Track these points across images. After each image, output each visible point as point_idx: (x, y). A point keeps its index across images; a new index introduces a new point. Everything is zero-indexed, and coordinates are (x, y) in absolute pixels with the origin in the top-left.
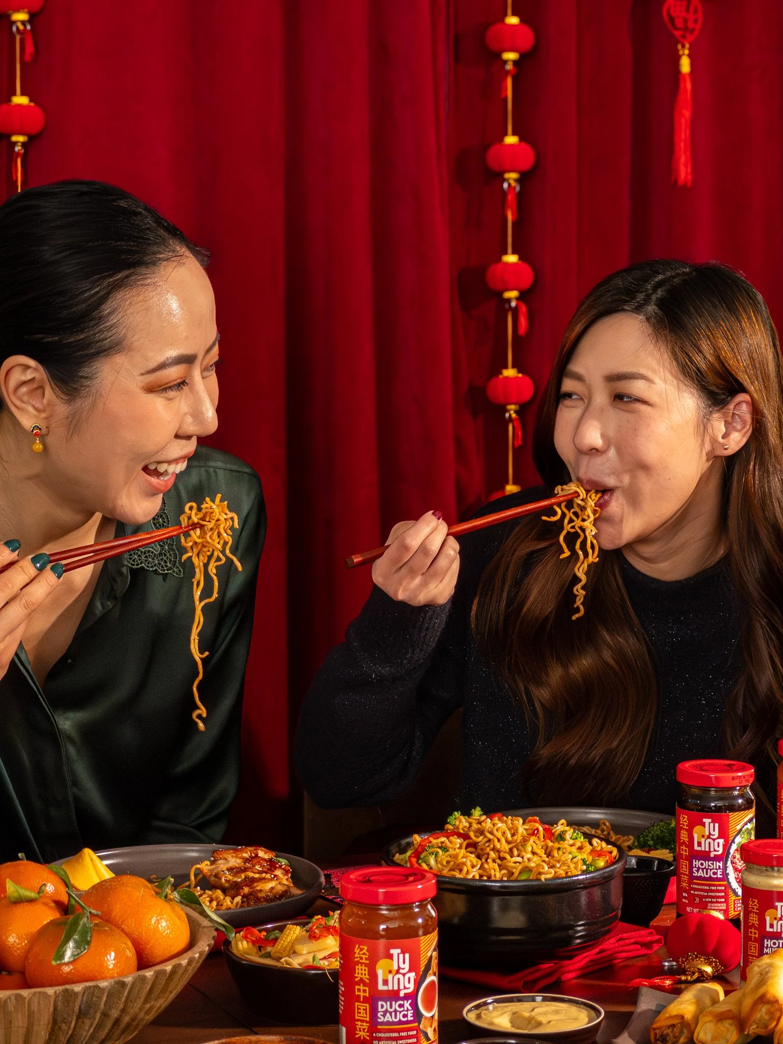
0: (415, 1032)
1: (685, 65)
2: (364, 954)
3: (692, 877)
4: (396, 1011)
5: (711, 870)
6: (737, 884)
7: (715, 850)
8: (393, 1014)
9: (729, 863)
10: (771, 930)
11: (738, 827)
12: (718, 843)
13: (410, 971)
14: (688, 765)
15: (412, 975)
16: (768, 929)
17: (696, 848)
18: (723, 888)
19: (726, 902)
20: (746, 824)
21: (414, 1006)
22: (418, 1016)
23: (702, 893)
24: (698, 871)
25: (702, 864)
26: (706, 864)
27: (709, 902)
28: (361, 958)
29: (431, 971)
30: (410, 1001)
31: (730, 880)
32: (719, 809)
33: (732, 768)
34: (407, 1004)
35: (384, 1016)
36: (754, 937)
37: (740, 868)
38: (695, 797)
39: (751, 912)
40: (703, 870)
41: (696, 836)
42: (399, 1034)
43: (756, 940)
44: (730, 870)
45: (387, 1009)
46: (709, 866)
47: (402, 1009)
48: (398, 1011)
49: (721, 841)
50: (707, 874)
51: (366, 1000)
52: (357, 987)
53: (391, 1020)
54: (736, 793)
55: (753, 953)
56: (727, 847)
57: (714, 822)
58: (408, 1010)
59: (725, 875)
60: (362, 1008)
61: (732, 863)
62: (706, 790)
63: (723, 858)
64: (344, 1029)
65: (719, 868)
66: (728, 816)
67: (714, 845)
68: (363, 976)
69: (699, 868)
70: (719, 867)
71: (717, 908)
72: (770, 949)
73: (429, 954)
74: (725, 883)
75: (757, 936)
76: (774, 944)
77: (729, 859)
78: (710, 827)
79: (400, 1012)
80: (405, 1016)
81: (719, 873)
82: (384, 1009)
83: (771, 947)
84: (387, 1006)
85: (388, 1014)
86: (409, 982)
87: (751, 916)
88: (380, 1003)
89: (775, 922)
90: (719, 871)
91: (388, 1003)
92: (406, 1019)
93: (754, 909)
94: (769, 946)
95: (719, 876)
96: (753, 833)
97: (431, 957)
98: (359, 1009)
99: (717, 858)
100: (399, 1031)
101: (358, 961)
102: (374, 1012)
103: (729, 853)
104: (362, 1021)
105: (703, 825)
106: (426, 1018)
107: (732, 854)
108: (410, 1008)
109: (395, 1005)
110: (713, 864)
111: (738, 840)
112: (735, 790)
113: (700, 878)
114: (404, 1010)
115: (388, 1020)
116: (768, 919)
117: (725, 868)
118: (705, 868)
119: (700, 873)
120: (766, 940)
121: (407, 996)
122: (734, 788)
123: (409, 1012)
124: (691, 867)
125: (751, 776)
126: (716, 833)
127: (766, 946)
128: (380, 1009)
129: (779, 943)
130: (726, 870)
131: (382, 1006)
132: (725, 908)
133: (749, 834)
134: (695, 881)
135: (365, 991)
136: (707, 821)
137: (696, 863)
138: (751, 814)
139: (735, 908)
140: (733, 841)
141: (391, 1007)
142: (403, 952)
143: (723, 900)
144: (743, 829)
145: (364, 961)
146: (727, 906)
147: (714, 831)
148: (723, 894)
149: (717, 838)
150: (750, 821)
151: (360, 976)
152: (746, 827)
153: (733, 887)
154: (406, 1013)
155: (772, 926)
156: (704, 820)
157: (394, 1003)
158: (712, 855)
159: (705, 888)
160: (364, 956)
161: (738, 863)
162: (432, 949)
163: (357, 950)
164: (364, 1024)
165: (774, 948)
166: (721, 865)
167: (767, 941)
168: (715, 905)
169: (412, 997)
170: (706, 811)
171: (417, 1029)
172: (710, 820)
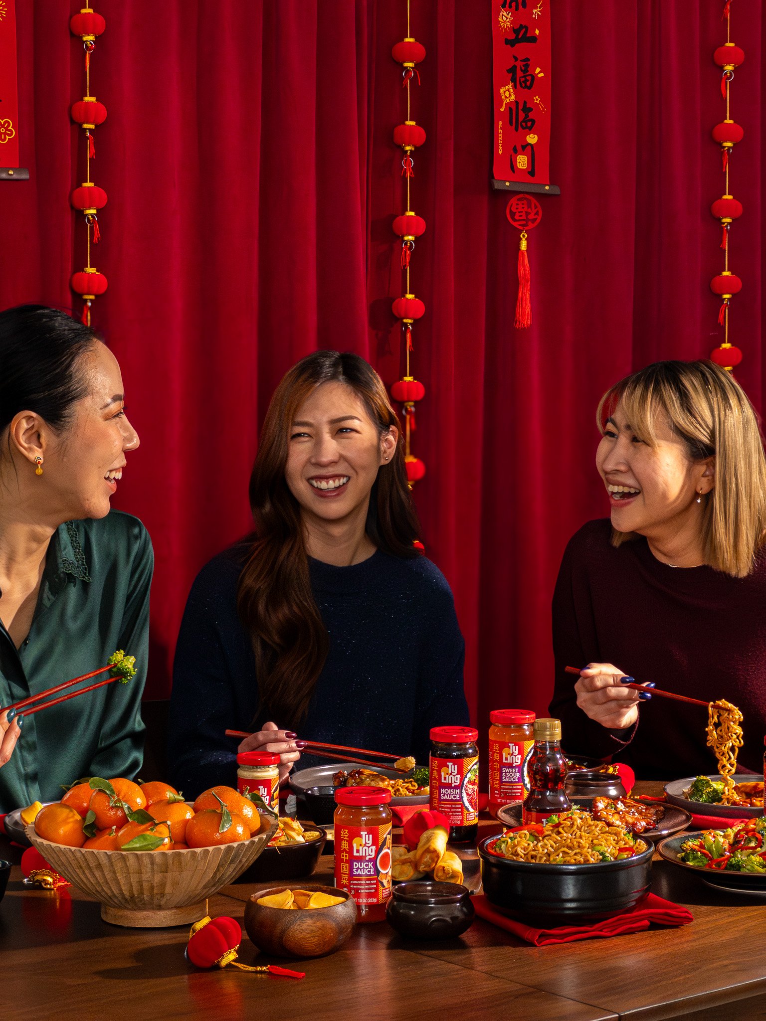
0: (375, 881)
1: (524, 245)
2: (346, 834)
3: (440, 800)
4: (364, 868)
5: (452, 795)
6: (468, 803)
7: (455, 782)
8: (362, 870)
9: (463, 790)
11: (469, 768)
12: (457, 778)
13: (373, 845)
14: (437, 729)
15: (374, 848)
17: (443, 781)
18: (460, 806)
19: (462, 815)
20: (473, 765)
21: (375, 865)
22: (377, 872)
23: (447, 810)
24: (444, 796)
25: (447, 791)
26: (449, 791)
27: (451, 815)
28: (345, 837)
29: (386, 846)
30: (372, 863)
31: (464, 801)
32: (458, 756)
33: (464, 731)
34: (370, 865)
35: (357, 871)
37: (470, 793)
38: (442, 750)
40: (447, 795)
41: (443, 774)
44: (464, 795)
46: (451, 792)
49: (459, 776)
50: (450, 797)
51: (347, 861)
52: (342, 854)
53: (361, 874)
54: (468, 746)
56: (462, 780)
57: (454, 765)
58: (371, 868)
59: (461, 797)
60: (345, 866)
61: (465, 790)
62: (450, 744)
63: (460, 787)
64: (336, 879)
65: (458, 794)
66: (463, 760)
67: (454, 779)
68: (345, 847)
69: (445, 794)
70: (458, 792)
71: (456, 819)
73: (385, 836)
74: (462, 803)
77: (464, 788)
78: (452, 767)
80: (369, 871)
81: (457, 797)
82: (357, 867)
84: (358, 865)
85: (359, 870)
86: (372, 852)
88: (355, 863)
90: (457, 795)
91: (359, 863)
92: (370, 873)
95: (457, 799)
96: (478, 771)
97: (386, 838)
98: (343, 867)
99: (456, 787)
100: (366, 880)
101: (343, 838)
102: (351, 868)
103: (463, 784)
104: (345, 874)
105: (448, 766)
106: (382, 874)
107: (465, 784)
108: (372, 867)
109: (364, 865)
110: (453, 791)
111: (469, 775)
112: (467, 744)
113: (446, 800)
114: (368, 868)
115: (359, 873)
117: (461, 793)
118: (449, 794)
119: (446, 797)
121: (370, 860)
122: (466, 743)
123: (372, 869)
124: (440, 794)
125: (476, 735)
126: (456, 772)
128: (354, 867)
130: (462, 795)
131: (356, 865)
132: (461, 819)
133: (475, 772)
134: (442, 802)
135: (346, 856)
136: (450, 764)
137: (443, 791)
138: (476, 759)
139: (467, 818)
140: (466, 777)
141: (361, 866)
142: (368, 834)
143: (460, 814)
144: (472, 769)
145: (346, 838)
146: (463, 817)
147: (454, 770)
148: (460, 810)
149: (456, 775)
150: (476, 764)
151: (344, 847)
152: (473, 767)
153: (466, 805)
154: (370, 869)
156: (448, 763)
157: (362, 863)
158: (453, 785)
159: (449, 806)
160: (346, 836)
161: (469, 790)
162: (386, 833)
163: (342, 832)
164: (346, 876)
166: (459, 791)
168: (455, 817)
169: (373, 861)
170: (449, 757)
171: (376, 879)
172: (452, 764)
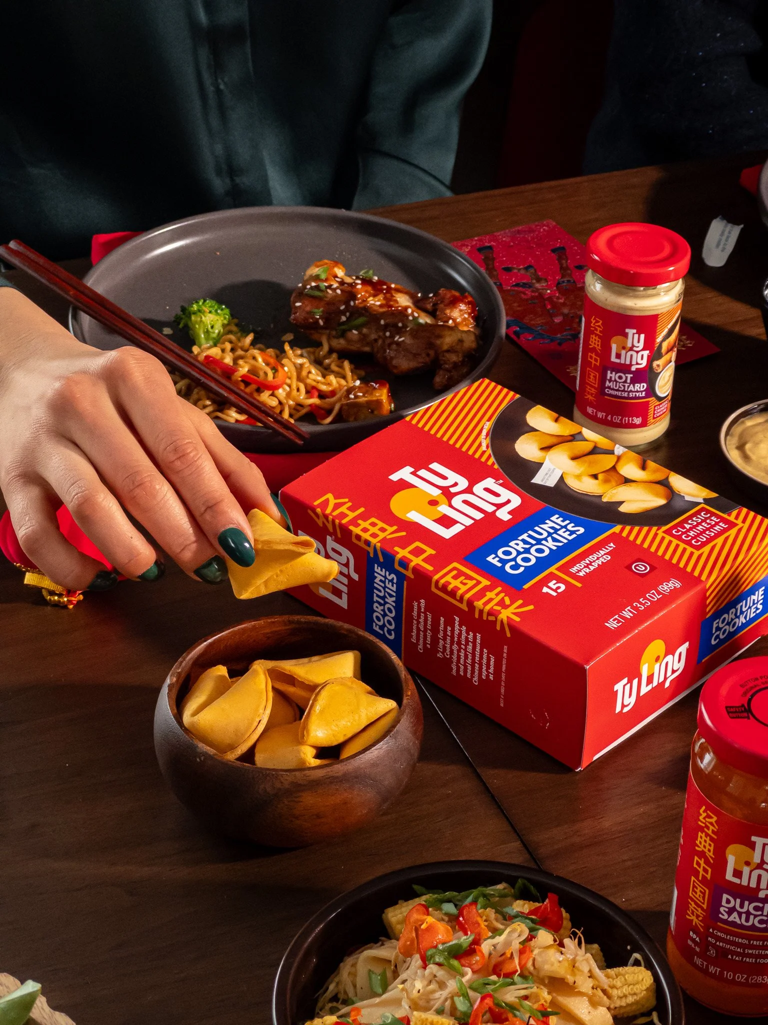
2: (711, 824)
4: (748, 913)
8: (744, 916)
10: (617, 361)
16: (613, 359)
28: (707, 827)
35: (729, 913)
36: (595, 364)
39: (593, 333)
42: (749, 942)
43: (596, 368)
45: (734, 907)
47: (760, 913)
48: (752, 914)
53: (739, 922)
55: (592, 382)
72: (615, 383)
75: (598, 364)
76: (620, 378)
79: (756, 916)
82: (730, 905)
83: (615, 380)
84: (735, 902)
85: (735, 914)
87: (592, 338)
88: (725, 897)
89: (623, 352)
91: (739, 900)
93: (597, 331)
94: (613, 379)
100: (749, 938)
109: (750, 906)
114: (762, 915)
115: (734, 920)
116: (614, 347)
120: (609, 372)
127: (608, 378)
128: (724, 904)
129: (627, 377)
131: (728, 901)
141: (742, 906)
145: (710, 832)
155: (618, 356)
157: (747, 902)
160: (711, 827)
165: (620, 383)
167: (611, 373)
